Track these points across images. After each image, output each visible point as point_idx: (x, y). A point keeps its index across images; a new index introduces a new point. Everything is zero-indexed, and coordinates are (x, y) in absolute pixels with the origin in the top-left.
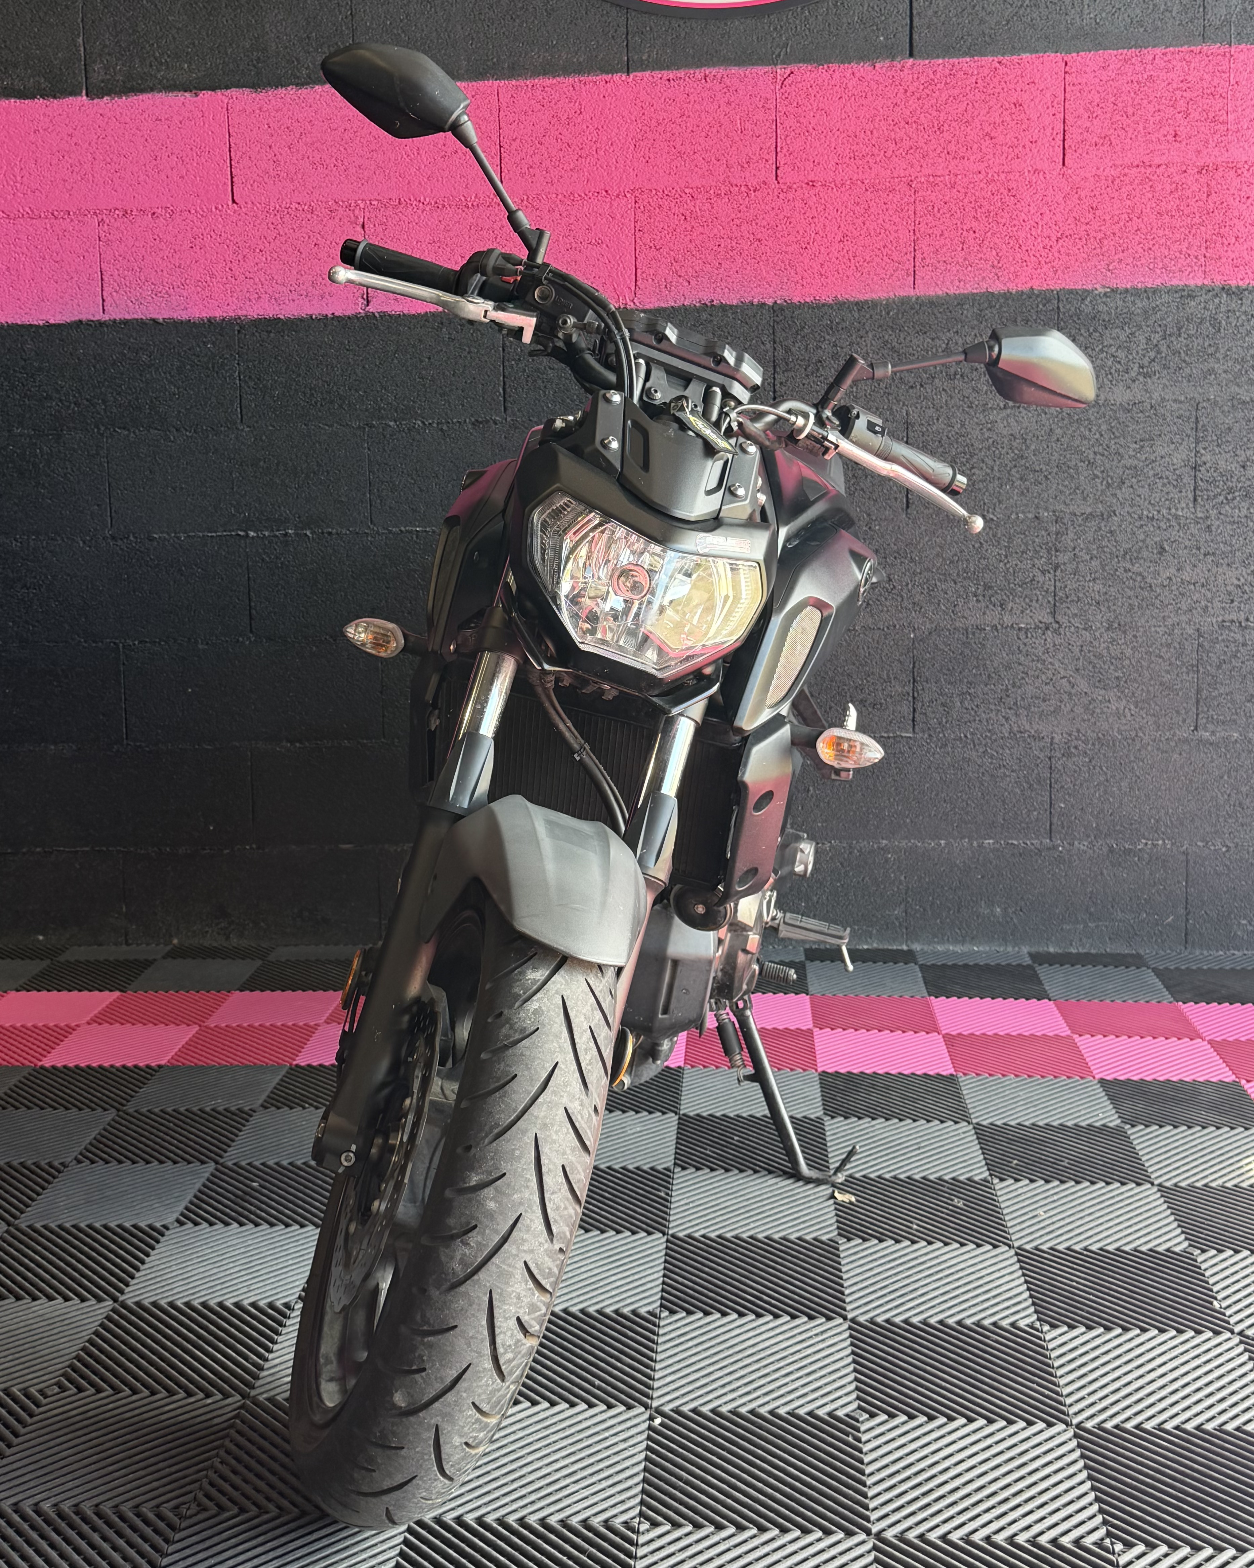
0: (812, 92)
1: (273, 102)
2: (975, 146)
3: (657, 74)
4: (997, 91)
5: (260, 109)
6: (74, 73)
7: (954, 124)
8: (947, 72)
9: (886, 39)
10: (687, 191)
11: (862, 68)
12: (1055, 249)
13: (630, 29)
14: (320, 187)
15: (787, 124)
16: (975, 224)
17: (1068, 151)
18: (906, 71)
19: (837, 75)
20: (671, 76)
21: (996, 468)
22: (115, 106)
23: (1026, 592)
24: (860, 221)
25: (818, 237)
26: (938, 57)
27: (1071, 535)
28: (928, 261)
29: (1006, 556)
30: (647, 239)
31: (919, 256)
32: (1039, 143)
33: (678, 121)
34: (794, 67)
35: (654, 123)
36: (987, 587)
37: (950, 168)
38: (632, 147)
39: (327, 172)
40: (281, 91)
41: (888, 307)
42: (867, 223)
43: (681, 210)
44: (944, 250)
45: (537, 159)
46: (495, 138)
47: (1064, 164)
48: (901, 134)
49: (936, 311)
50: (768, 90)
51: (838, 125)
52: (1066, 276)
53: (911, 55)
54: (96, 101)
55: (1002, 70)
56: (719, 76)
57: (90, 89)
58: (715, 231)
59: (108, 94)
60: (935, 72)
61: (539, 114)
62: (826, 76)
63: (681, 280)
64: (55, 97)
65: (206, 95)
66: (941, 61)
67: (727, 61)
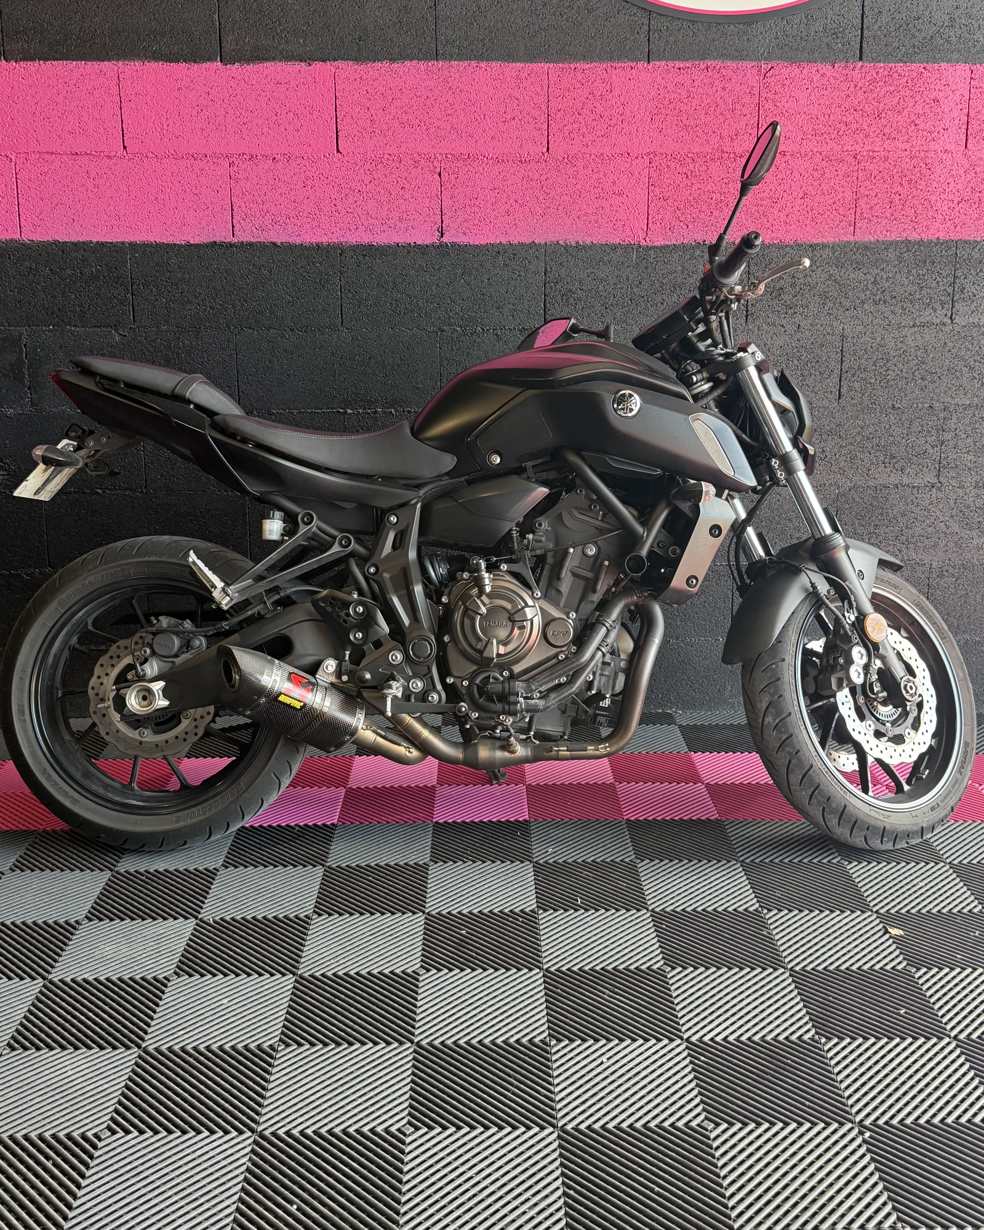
0: (787, 83)
1: (371, 72)
2: (904, 130)
3: (671, 64)
4: (922, 89)
5: (361, 78)
6: (211, 43)
7: (889, 113)
8: (886, 73)
9: (843, 45)
10: (689, 155)
11: (826, 68)
12: (957, 210)
13: (651, 28)
14: (407, 142)
15: (766, 106)
16: (900, 188)
17: (970, 137)
18: (857, 71)
19: (805, 71)
20: (681, 66)
21: (904, 370)
22: (244, 71)
23: (921, 460)
24: (816, 184)
25: (785, 195)
26: (880, 62)
27: (954, 420)
28: (865, 215)
29: (907, 435)
30: (657, 191)
31: (859, 211)
32: (949, 130)
33: (685, 100)
34: (773, 63)
35: (666, 102)
36: (892, 457)
37: (885, 146)
38: (649, 120)
39: (412, 130)
40: (378, 64)
41: (833, 248)
42: (822, 185)
43: (684, 170)
44: (878, 207)
45: (575, 126)
46: (544, 108)
47: (966, 147)
48: (850, 119)
49: (868, 253)
50: (754, 80)
51: (805, 109)
52: (963, 230)
53: (861, 59)
54: (228, 66)
55: (926, 74)
56: (718, 67)
57: (224, 56)
58: (709, 187)
59: (239, 61)
60: (877, 73)
61: (580, 91)
62: (797, 71)
63: (682, 224)
64: (195, 62)
65: (318, 65)
66: (882, 65)
67: (723, 56)
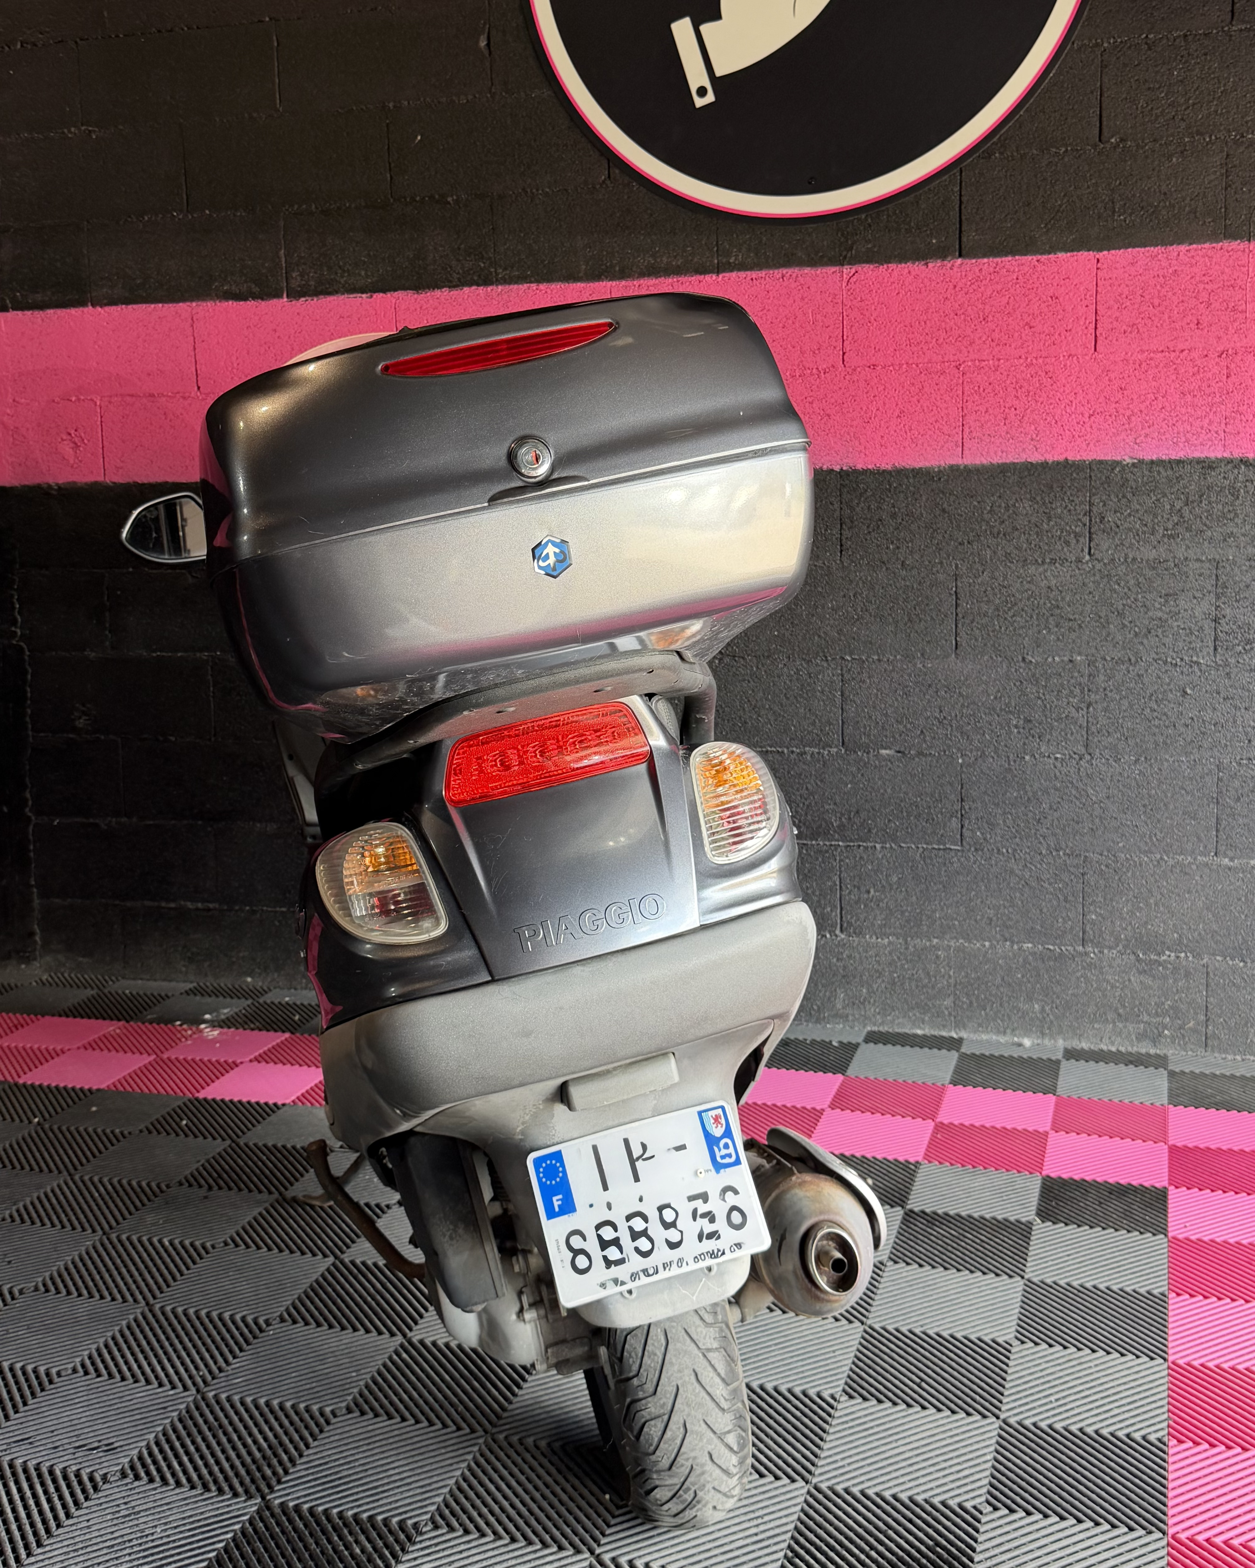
0: (874, 288)
2: (1016, 334)
3: (742, 274)
4: (1035, 285)
5: (421, 306)
6: (277, 279)
7: (997, 315)
8: (992, 269)
11: (917, 267)
12: (1088, 424)
13: (720, 237)
15: (852, 316)
16: (1015, 402)
17: (1099, 338)
18: (955, 269)
19: (895, 274)
20: (751, 276)
22: (309, 306)
23: (1062, 726)
24: (914, 399)
25: (879, 413)
26: (983, 257)
27: (1102, 677)
28: (974, 434)
31: (967, 430)
32: (1073, 331)
33: (760, 314)
34: (858, 267)
36: (1027, 721)
37: (994, 353)
41: (939, 474)
42: (921, 401)
44: (989, 424)
47: (1095, 350)
48: (951, 324)
49: (981, 478)
50: (836, 287)
51: (896, 317)
52: (1097, 449)
53: (960, 256)
54: (294, 302)
56: (794, 275)
57: (290, 292)
59: (304, 296)
60: (981, 270)
62: (885, 274)
64: (262, 299)
65: (379, 296)
66: (986, 260)
67: (801, 262)
